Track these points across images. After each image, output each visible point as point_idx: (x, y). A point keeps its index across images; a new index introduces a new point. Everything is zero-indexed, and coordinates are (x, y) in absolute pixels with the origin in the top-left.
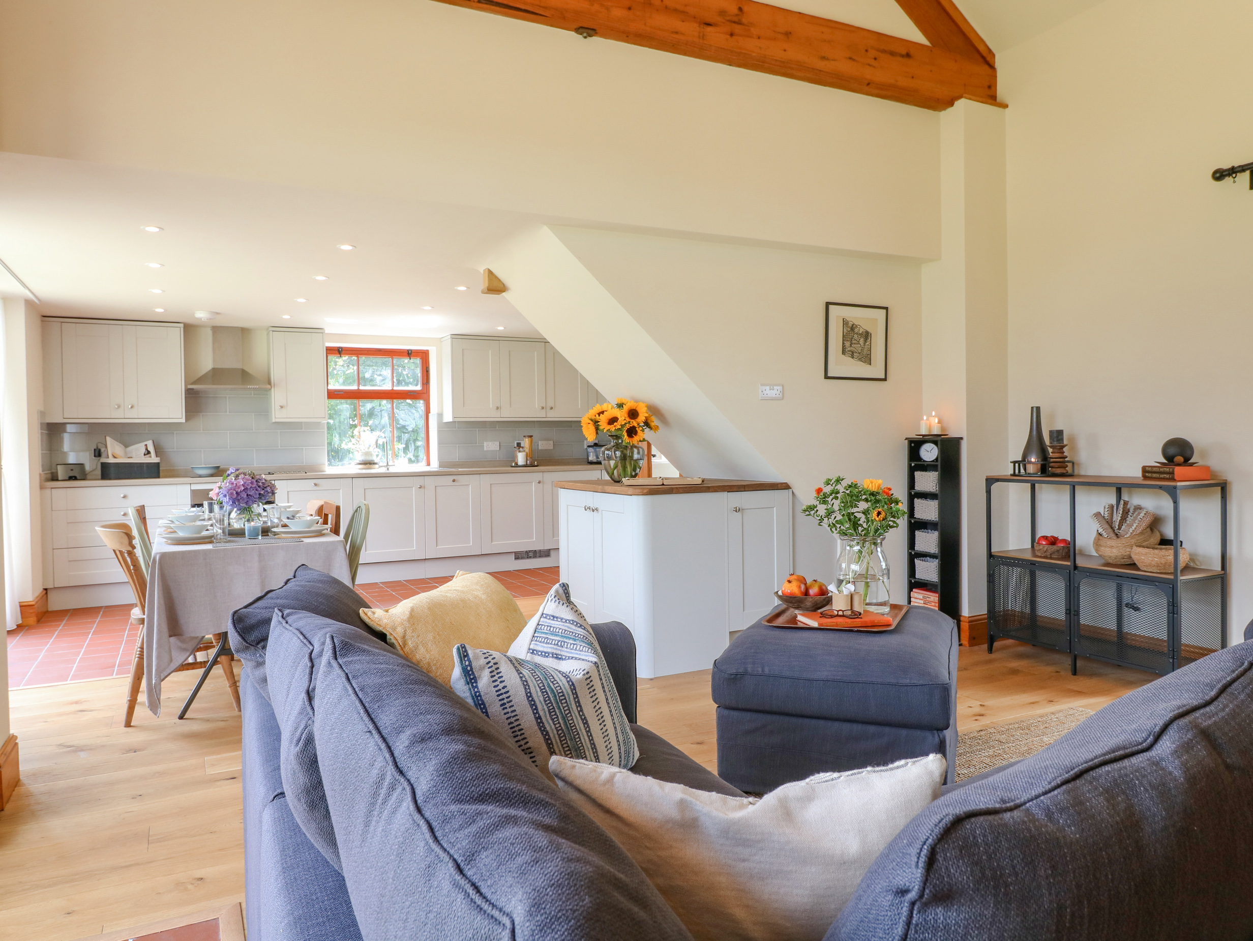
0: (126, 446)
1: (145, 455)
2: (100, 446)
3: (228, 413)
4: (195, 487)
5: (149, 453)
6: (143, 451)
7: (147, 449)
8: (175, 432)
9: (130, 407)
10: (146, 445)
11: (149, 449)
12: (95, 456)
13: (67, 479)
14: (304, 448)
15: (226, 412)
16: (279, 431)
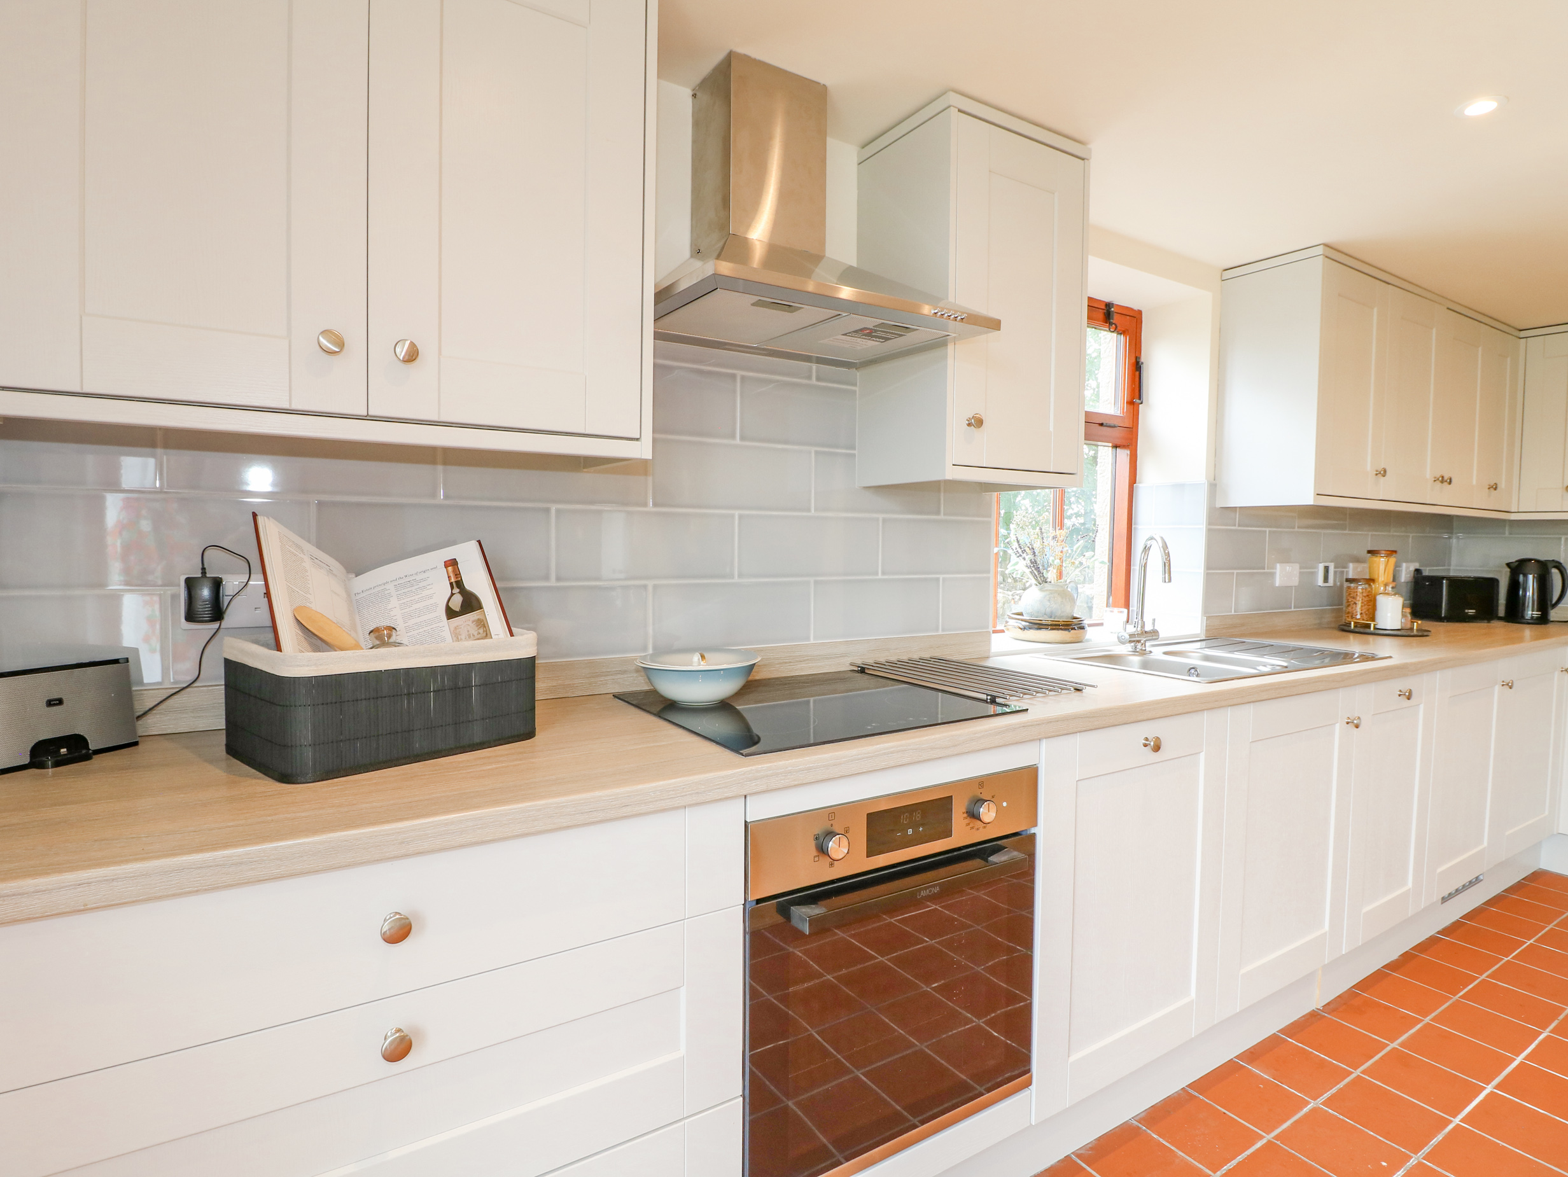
0: (356, 568)
1: (451, 614)
2: (217, 564)
3: (738, 441)
4: (764, 809)
5: (471, 603)
6: (441, 591)
7: (458, 584)
8: (554, 508)
9: (402, 352)
10: (453, 563)
11: (469, 585)
12: (191, 616)
13: (26, 760)
14: (941, 577)
15: (733, 436)
16: (881, 516)
